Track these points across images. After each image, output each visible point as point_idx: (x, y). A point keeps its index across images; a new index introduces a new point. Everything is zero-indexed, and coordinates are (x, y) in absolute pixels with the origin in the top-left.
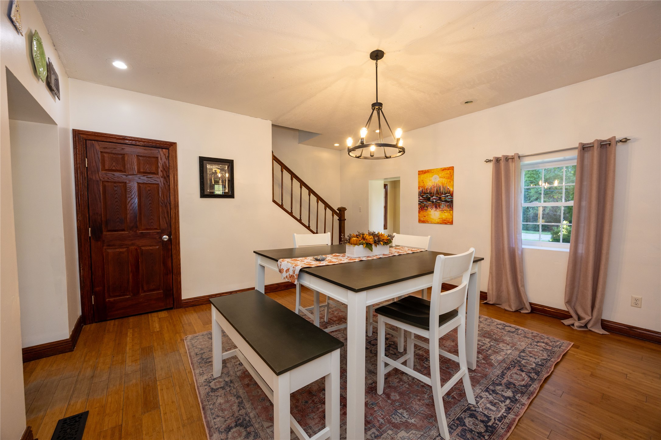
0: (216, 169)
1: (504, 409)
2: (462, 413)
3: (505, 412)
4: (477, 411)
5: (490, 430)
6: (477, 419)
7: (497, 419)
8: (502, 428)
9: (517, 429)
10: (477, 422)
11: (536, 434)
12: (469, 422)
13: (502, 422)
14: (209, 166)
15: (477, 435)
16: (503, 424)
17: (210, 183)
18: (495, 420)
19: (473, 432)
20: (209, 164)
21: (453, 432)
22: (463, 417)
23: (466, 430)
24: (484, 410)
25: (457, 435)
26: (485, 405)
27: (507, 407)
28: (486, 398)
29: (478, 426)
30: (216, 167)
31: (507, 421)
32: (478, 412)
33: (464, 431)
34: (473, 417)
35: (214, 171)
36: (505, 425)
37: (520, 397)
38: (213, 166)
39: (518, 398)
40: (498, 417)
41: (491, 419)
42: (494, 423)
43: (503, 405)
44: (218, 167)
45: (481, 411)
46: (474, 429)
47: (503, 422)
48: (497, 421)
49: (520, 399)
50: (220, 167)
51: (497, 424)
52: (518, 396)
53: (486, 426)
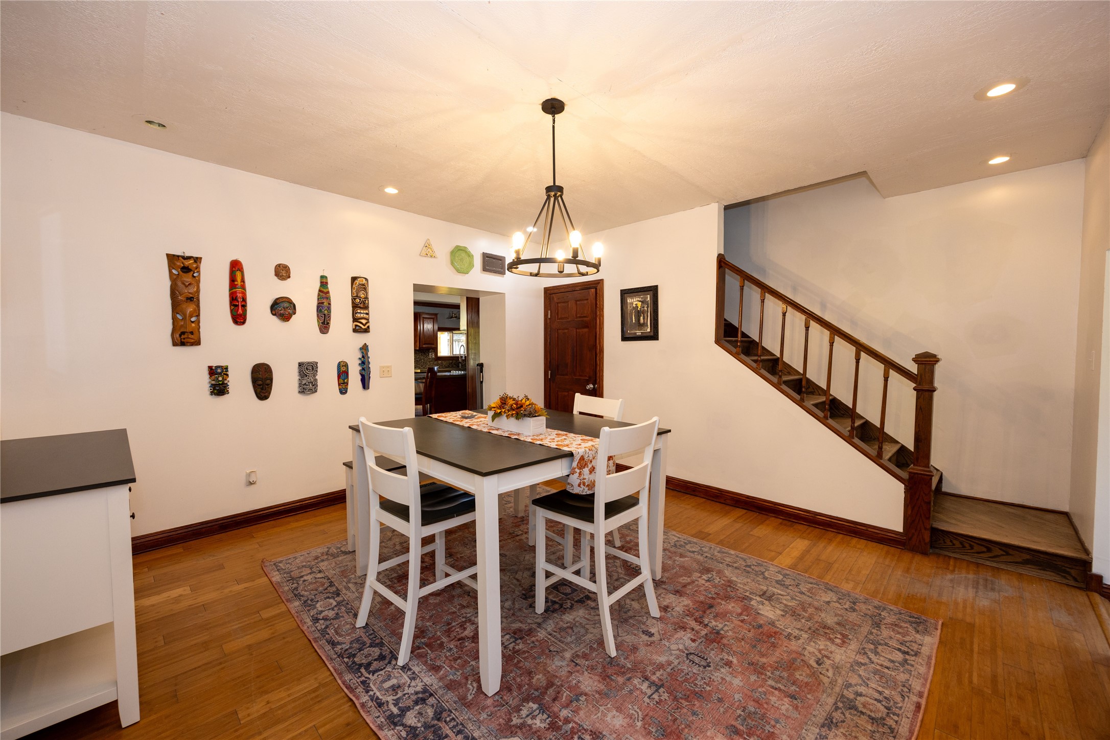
0: (636, 303)
1: (380, 697)
2: (389, 648)
3: (376, 695)
4: (388, 665)
5: (354, 666)
6: (375, 660)
7: (367, 681)
8: (352, 679)
9: (344, 697)
10: (370, 658)
11: (327, 716)
12: (374, 651)
13: (359, 683)
14: (629, 300)
15: (353, 653)
16: (357, 684)
17: (631, 322)
18: (366, 678)
19: (358, 651)
20: (629, 297)
21: (366, 634)
22: (383, 648)
23: (365, 645)
24: (387, 672)
25: (361, 637)
26: (396, 678)
27: (384, 703)
28: (409, 685)
29: (363, 658)
30: (637, 299)
31: (360, 689)
32: (386, 665)
33: (364, 644)
34: (379, 657)
35: (634, 306)
36: (355, 686)
37: (399, 733)
38: (634, 298)
39: (397, 728)
40: (369, 683)
41: (369, 674)
42: (362, 674)
43: (390, 699)
44: (639, 299)
45: (386, 669)
46: (362, 652)
47: (360, 686)
48: (363, 678)
49: (396, 731)
50: (642, 298)
51: (360, 677)
52: (401, 731)
53: (361, 665)
